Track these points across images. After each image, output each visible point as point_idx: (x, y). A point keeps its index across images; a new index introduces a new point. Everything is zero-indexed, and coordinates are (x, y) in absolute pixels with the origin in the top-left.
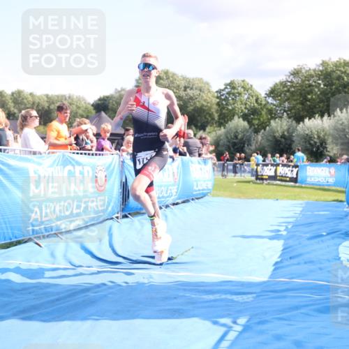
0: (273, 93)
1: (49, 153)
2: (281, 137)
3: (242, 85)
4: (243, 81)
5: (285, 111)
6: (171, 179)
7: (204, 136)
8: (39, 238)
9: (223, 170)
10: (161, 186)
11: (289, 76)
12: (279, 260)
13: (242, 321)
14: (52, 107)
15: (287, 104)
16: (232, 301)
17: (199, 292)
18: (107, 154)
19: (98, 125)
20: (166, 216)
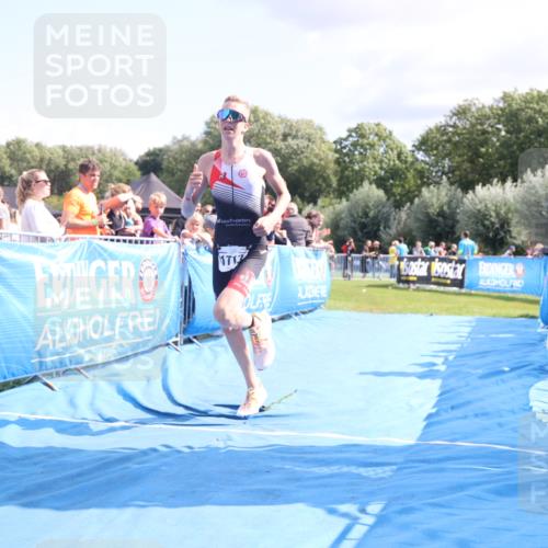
0: (425, 143)
1: (66, 240)
2: (439, 215)
3: (376, 130)
4: (378, 125)
5: (444, 173)
6: (262, 282)
7: (314, 212)
8: (50, 375)
9: (346, 267)
11: (451, 118)
12: (434, 411)
13: (375, 508)
14: (71, 166)
15: (447, 162)
16: (359, 476)
17: (307, 461)
18: (159, 242)
19: (145, 195)
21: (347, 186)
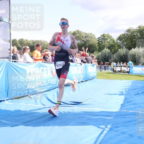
0: (120, 38)
2: (123, 55)
3: (108, 35)
4: (108, 34)
5: (124, 45)
6: (81, 72)
8: (31, 95)
9: (101, 69)
10: (77, 75)
11: (126, 32)
12: (123, 103)
13: (109, 126)
15: (125, 43)
16: (105, 119)
17: (92, 115)
19: (52, 51)
20: (79, 86)
21: (100, 49)
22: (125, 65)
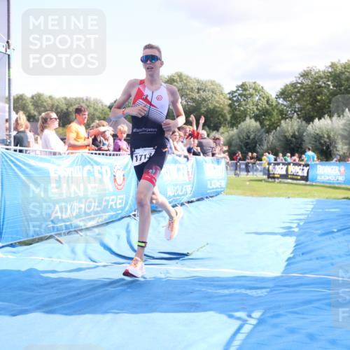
0: (284, 94)
1: (68, 154)
2: (292, 137)
3: (253, 86)
4: (255, 83)
5: (295, 111)
6: (186, 178)
7: (217, 136)
9: (236, 169)
10: (176, 185)
11: (299, 78)
12: (291, 256)
13: (257, 314)
14: (71, 109)
15: (297, 105)
16: (247, 295)
17: (215, 286)
19: (115, 126)
21: (236, 120)
22: (297, 160)
